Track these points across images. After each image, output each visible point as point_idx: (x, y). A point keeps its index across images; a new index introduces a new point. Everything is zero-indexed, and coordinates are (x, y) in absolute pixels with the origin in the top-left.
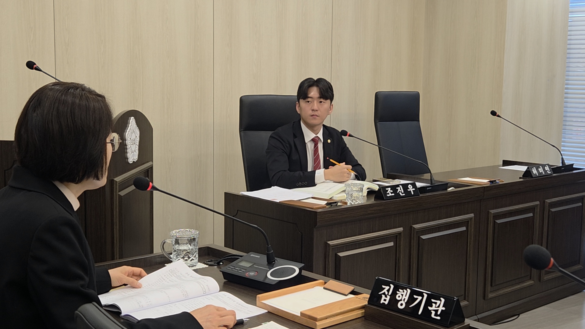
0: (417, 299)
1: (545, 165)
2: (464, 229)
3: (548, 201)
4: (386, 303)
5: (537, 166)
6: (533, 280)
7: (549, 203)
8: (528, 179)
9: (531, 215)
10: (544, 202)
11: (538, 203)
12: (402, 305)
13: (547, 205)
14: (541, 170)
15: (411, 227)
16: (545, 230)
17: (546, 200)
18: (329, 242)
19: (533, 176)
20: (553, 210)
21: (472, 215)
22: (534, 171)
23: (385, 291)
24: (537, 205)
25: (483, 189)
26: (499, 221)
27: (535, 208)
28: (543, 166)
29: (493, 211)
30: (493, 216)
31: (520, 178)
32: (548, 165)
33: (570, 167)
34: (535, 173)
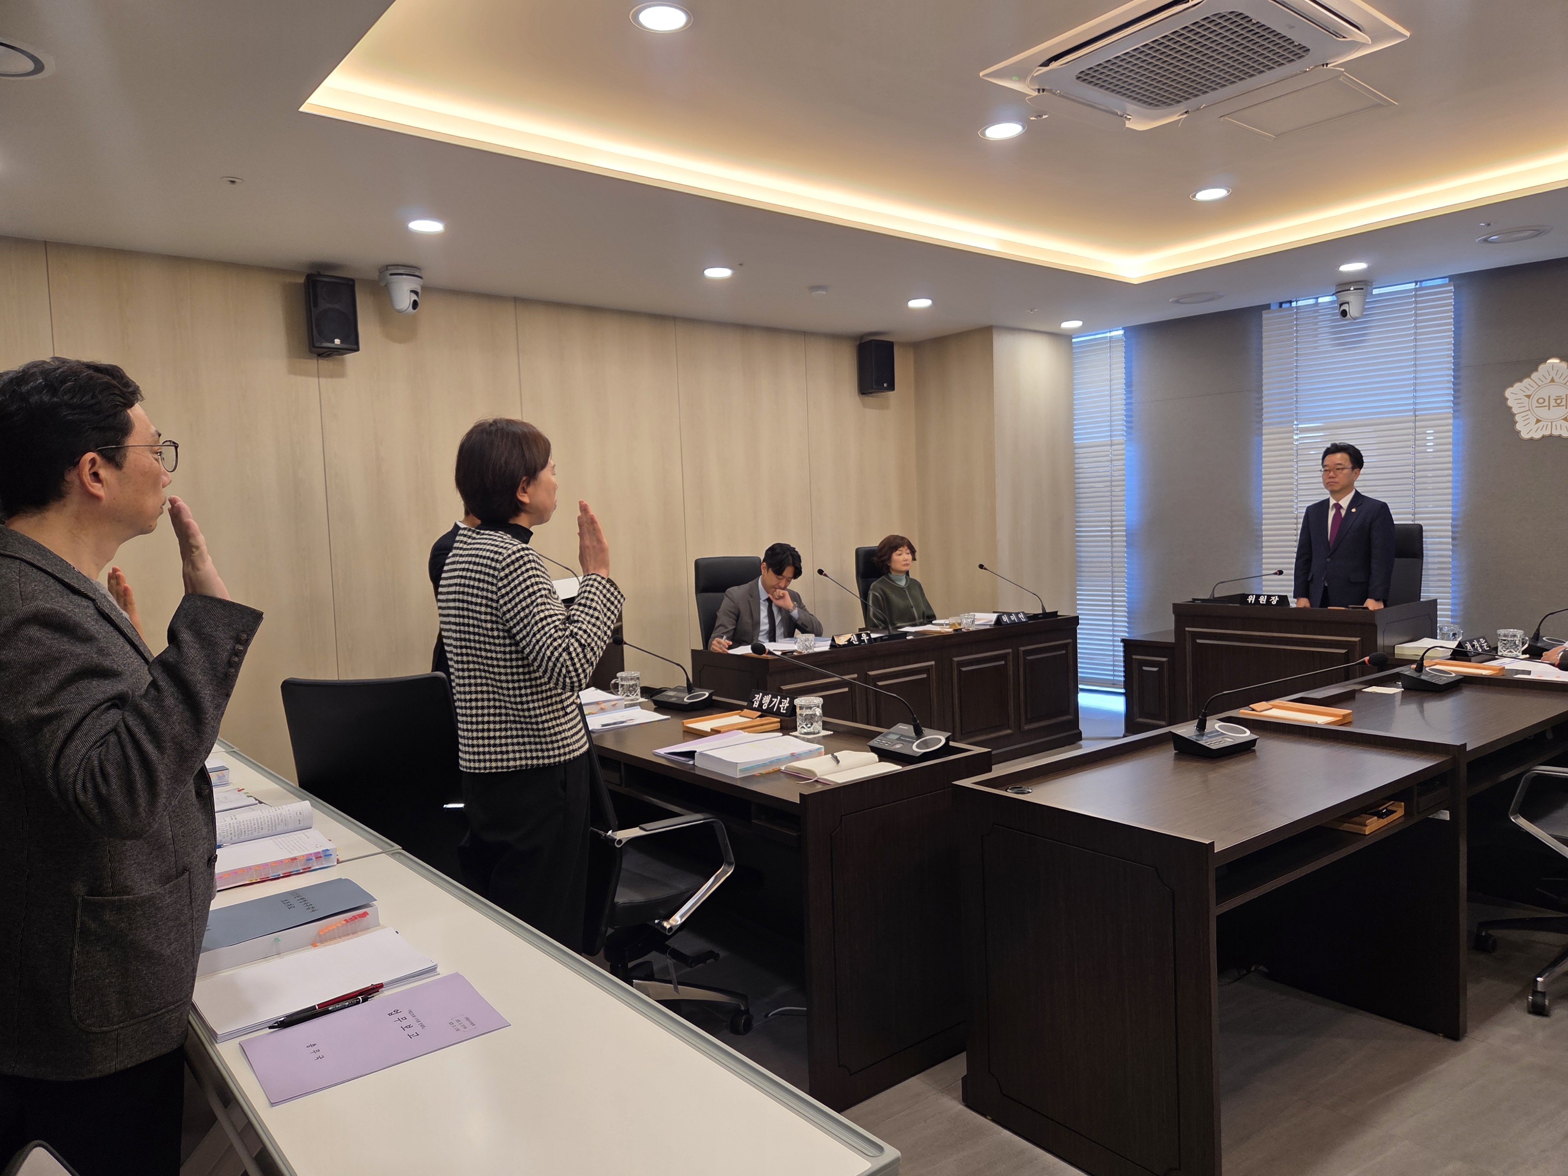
1: (1019, 613)
2: (925, 676)
5: (1009, 614)
6: (1011, 729)
7: (1023, 651)
8: (998, 627)
9: (1003, 662)
10: (1017, 650)
11: (1010, 650)
13: (1021, 653)
14: (1013, 617)
15: (867, 674)
16: (1022, 678)
17: (1019, 648)
18: (782, 687)
19: (1003, 623)
20: (1029, 658)
21: (933, 663)
22: (1005, 619)
24: (1009, 653)
25: (945, 637)
26: (964, 669)
27: (1007, 656)
28: (1017, 614)
29: (956, 659)
30: (957, 664)
31: (990, 625)
32: (1023, 613)
33: (1055, 614)
34: (1007, 621)
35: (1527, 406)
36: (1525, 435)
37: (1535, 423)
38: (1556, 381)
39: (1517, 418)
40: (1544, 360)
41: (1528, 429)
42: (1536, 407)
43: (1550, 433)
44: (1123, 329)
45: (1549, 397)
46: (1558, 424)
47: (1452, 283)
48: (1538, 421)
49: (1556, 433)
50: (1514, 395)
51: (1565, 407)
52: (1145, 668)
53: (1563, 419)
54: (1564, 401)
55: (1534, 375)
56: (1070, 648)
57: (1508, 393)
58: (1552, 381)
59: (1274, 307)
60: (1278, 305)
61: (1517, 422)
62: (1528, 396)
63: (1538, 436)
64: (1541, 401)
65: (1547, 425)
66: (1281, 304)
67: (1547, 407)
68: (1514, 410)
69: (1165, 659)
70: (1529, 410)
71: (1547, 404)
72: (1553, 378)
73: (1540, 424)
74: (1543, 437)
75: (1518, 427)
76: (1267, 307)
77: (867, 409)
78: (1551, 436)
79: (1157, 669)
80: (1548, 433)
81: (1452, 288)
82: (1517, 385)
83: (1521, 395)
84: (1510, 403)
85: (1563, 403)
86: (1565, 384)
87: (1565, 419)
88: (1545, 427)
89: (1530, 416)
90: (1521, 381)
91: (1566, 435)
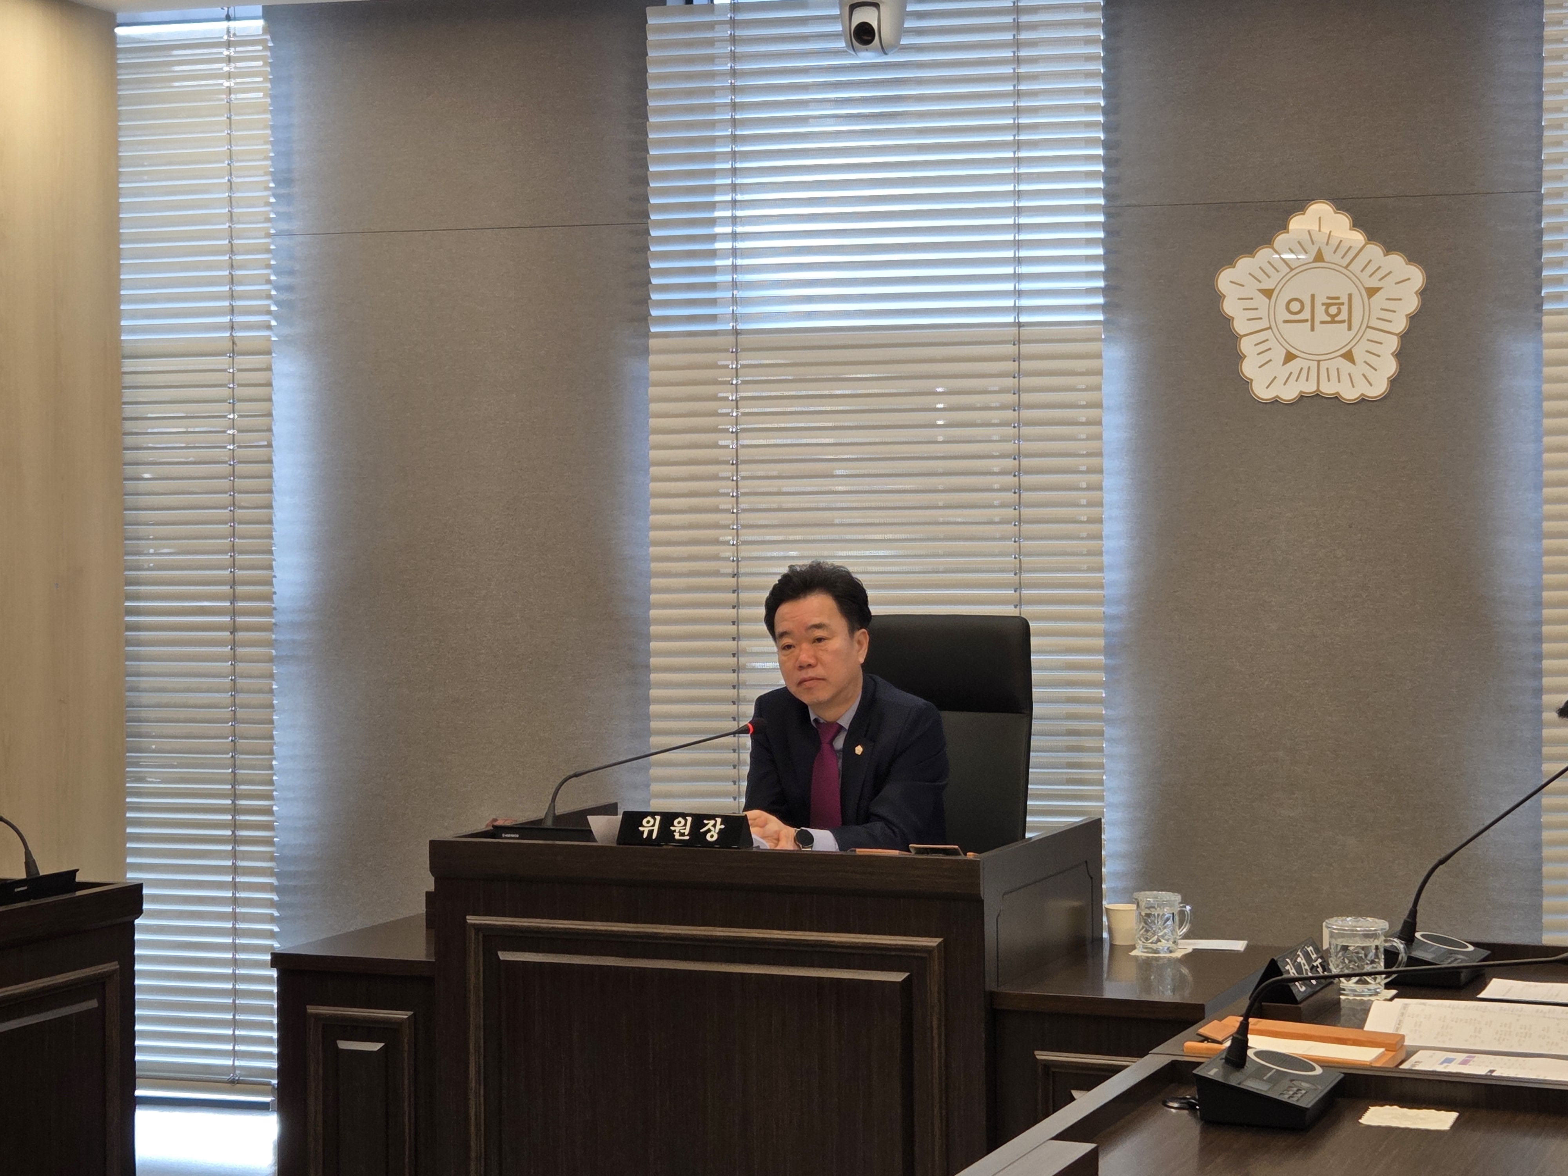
33: (66, 880)
35: (1266, 320)
36: (1262, 391)
37: (1282, 363)
38: (1326, 258)
39: (1246, 346)
40: (1299, 206)
41: (1269, 378)
42: (1285, 322)
43: (1315, 389)
44: (265, 13)
45: (1313, 296)
46: (1333, 365)
48: (1290, 357)
49: (1328, 389)
50: (1238, 286)
51: (1346, 325)
52: (343, 1044)
53: (1343, 356)
54: (1345, 309)
55: (1281, 239)
57: (1225, 280)
58: (1319, 257)
61: (1245, 356)
62: (1268, 293)
63: (1289, 394)
64: (1295, 307)
65: (1309, 368)
67: (1309, 323)
68: (1240, 326)
69: (405, 1015)
70: (1270, 328)
71: (1308, 317)
72: (1320, 249)
73: (1295, 365)
74: (1302, 397)
75: (1248, 369)
78: (1317, 396)
79: (380, 1045)
80: (1310, 388)
82: (1244, 264)
83: (1252, 289)
84: (1230, 307)
85: (1344, 316)
86: (1346, 267)
87: (1349, 356)
88: (1305, 372)
89: (1273, 343)
90: (1250, 251)
91: (1350, 394)
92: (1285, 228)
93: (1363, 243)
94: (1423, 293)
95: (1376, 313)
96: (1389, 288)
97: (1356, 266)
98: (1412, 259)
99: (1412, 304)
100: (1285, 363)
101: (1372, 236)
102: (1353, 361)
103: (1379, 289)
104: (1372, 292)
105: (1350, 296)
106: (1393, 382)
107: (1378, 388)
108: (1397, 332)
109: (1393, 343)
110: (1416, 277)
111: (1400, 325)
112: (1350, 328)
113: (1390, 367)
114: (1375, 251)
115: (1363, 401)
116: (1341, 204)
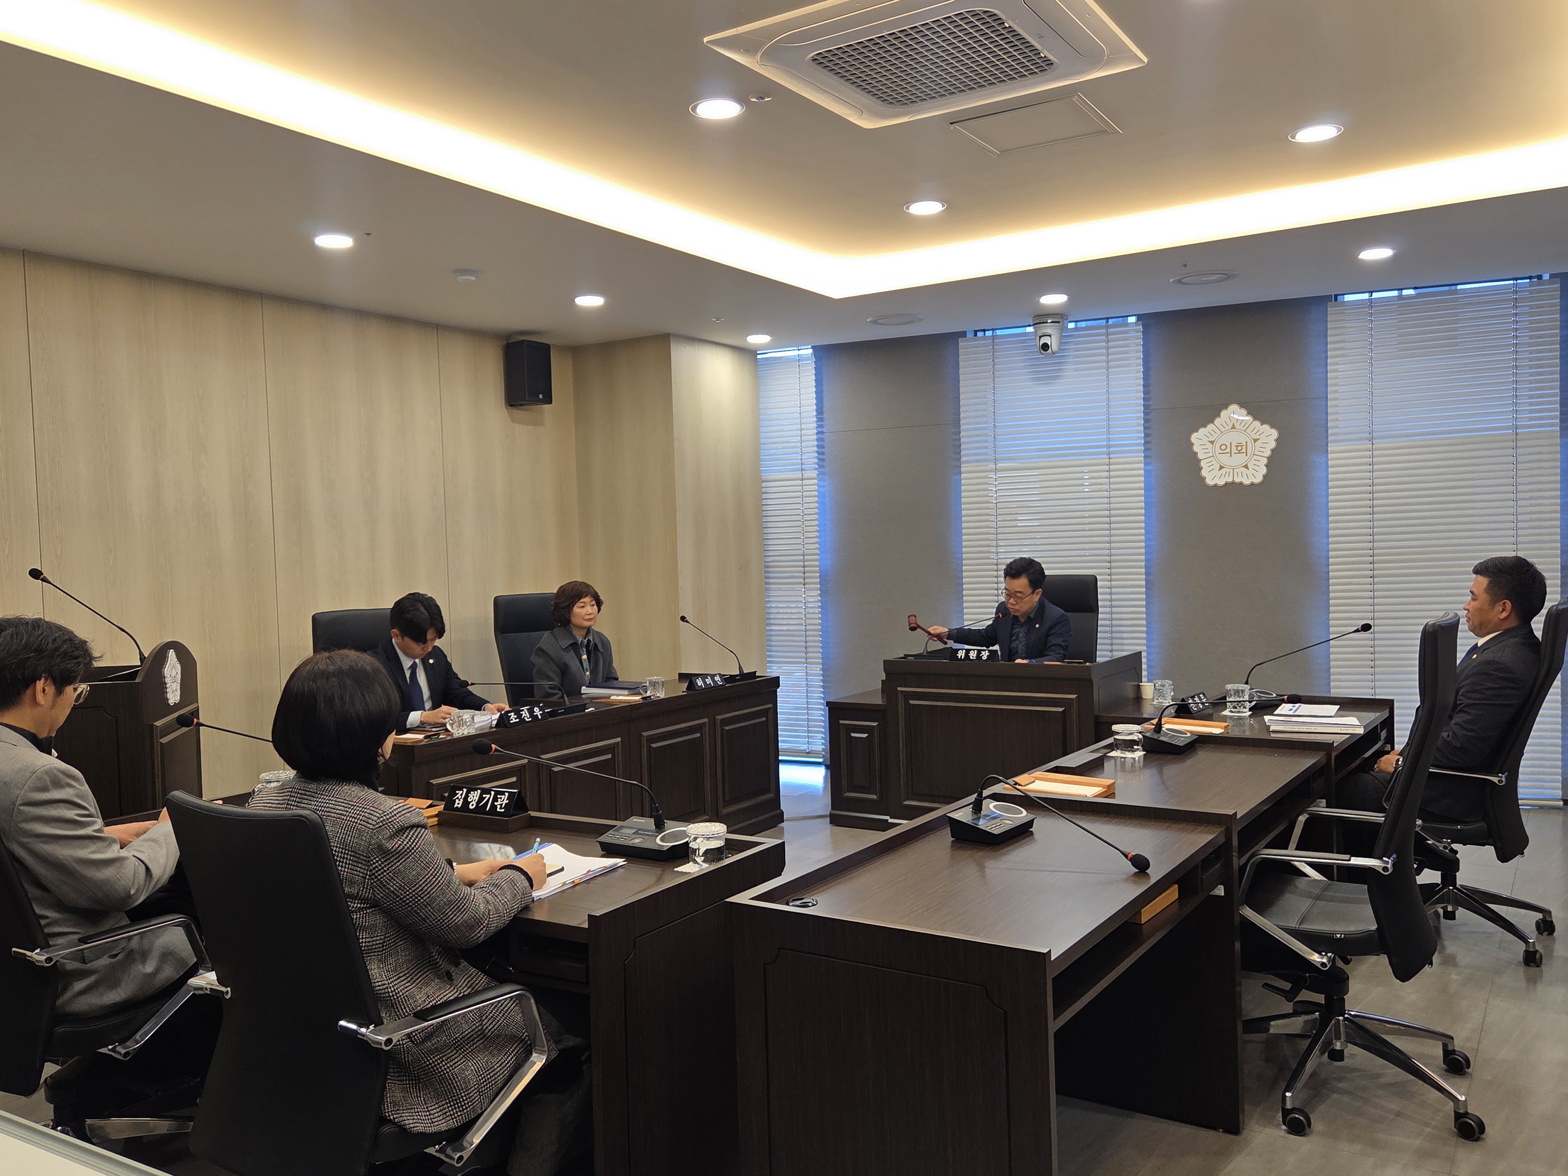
0: (485, 797)
1: (715, 675)
2: (610, 756)
3: (719, 717)
4: (459, 806)
5: (704, 676)
6: (707, 815)
7: (721, 720)
8: (690, 692)
9: (698, 735)
10: (715, 719)
11: (706, 720)
12: (473, 805)
13: (719, 722)
14: (709, 681)
15: (538, 757)
16: (719, 752)
17: (717, 717)
18: (431, 781)
19: (699, 688)
20: (727, 728)
21: (619, 739)
22: (700, 682)
23: (459, 795)
24: (705, 723)
25: (632, 708)
26: (654, 745)
27: (702, 727)
28: (713, 676)
29: (645, 734)
30: (647, 740)
31: (683, 692)
32: (719, 674)
33: (753, 675)
34: (700, 685)
35: (1211, 452)
36: (1210, 482)
37: (1218, 469)
38: (1236, 428)
39: (1202, 464)
40: (1226, 407)
41: (1213, 476)
42: (1219, 453)
43: (1232, 480)
44: (813, 347)
45: (1231, 443)
46: (1239, 471)
47: (1141, 322)
48: (1221, 468)
49: (1237, 480)
50: (1200, 440)
51: (1245, 454)
52: (853, 735)
53: (1243, 467)
54: (1244, 448)
55: (1217, 421)
56: (770, 715)
57: (1194, 438)
58: (1233, 427)
59: (970, 335)
60: (973, 333)
61: (1202, 468)
62: (1212, 442)
63: (1221, 482)
64: (1223, 447)
65: (1229, 472)
66: (976, 332)
67: (1229, 454)
68: (1200, 456)
69: (875, 724)
70: (1213, 456)
71: (1229, 451)
73: (1223, 471)
74: (1227, 484)
75: (1204, 473)
76: (963, 334)
77: (516, 425)
78: (1233, 483)
79: (867, 735)
80: (1230, 480)
81: (1141, 327)
82: (1202, 430)
83: (1205, 441)
84: (1196, 448)
85: (1244, 450)
86: (1245, 431)
87: (1246, 467)
88: (1228, 474)
89: (1214, 462)
90: (1205, 426)
91: (1247, 482)
92: (1219, 416)
93: (1252, 420)
94: (1277, 440)
95: (1258, 448)
96: (1263, 439)
97: (1249, 431)
98: (1272, 427)
99: (1273, 445)
100: (1220, 470)
101: (1255, 419)
102: (1248, 469)
103: (1259, 439)
104: (1255, 440)
105: (1246, 442)
106: (1264, 476)
107: (1258, 479)
108: (1266, 456)
109: (1265, 461)
110: (1275, 434)
111: (1268, 453)
112: (1246, 455)
113: (1264, 470)
114: (1257, 423)
115: (1252, 484)
116: (1242, 405)
